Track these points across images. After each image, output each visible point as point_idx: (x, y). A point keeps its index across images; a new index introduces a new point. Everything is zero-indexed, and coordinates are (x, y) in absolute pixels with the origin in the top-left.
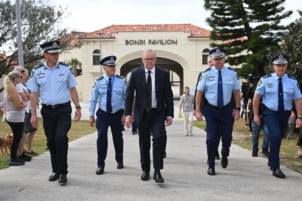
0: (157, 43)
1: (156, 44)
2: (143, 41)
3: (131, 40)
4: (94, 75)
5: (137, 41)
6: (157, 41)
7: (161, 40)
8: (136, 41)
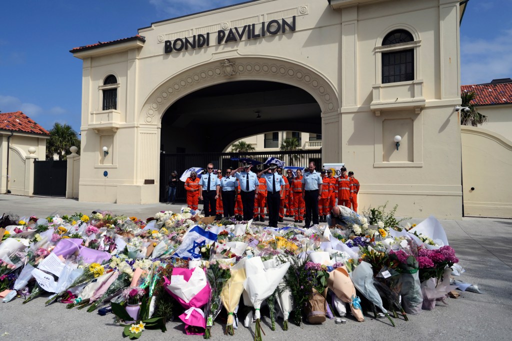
0: (241, 36)
1: (236, 40)
2: (206, 36)
3: (176, 41)
4: (101, 137)
5: (191, 40)
6: (240, 31)
7: (249, 26)
8: (189, 39)
